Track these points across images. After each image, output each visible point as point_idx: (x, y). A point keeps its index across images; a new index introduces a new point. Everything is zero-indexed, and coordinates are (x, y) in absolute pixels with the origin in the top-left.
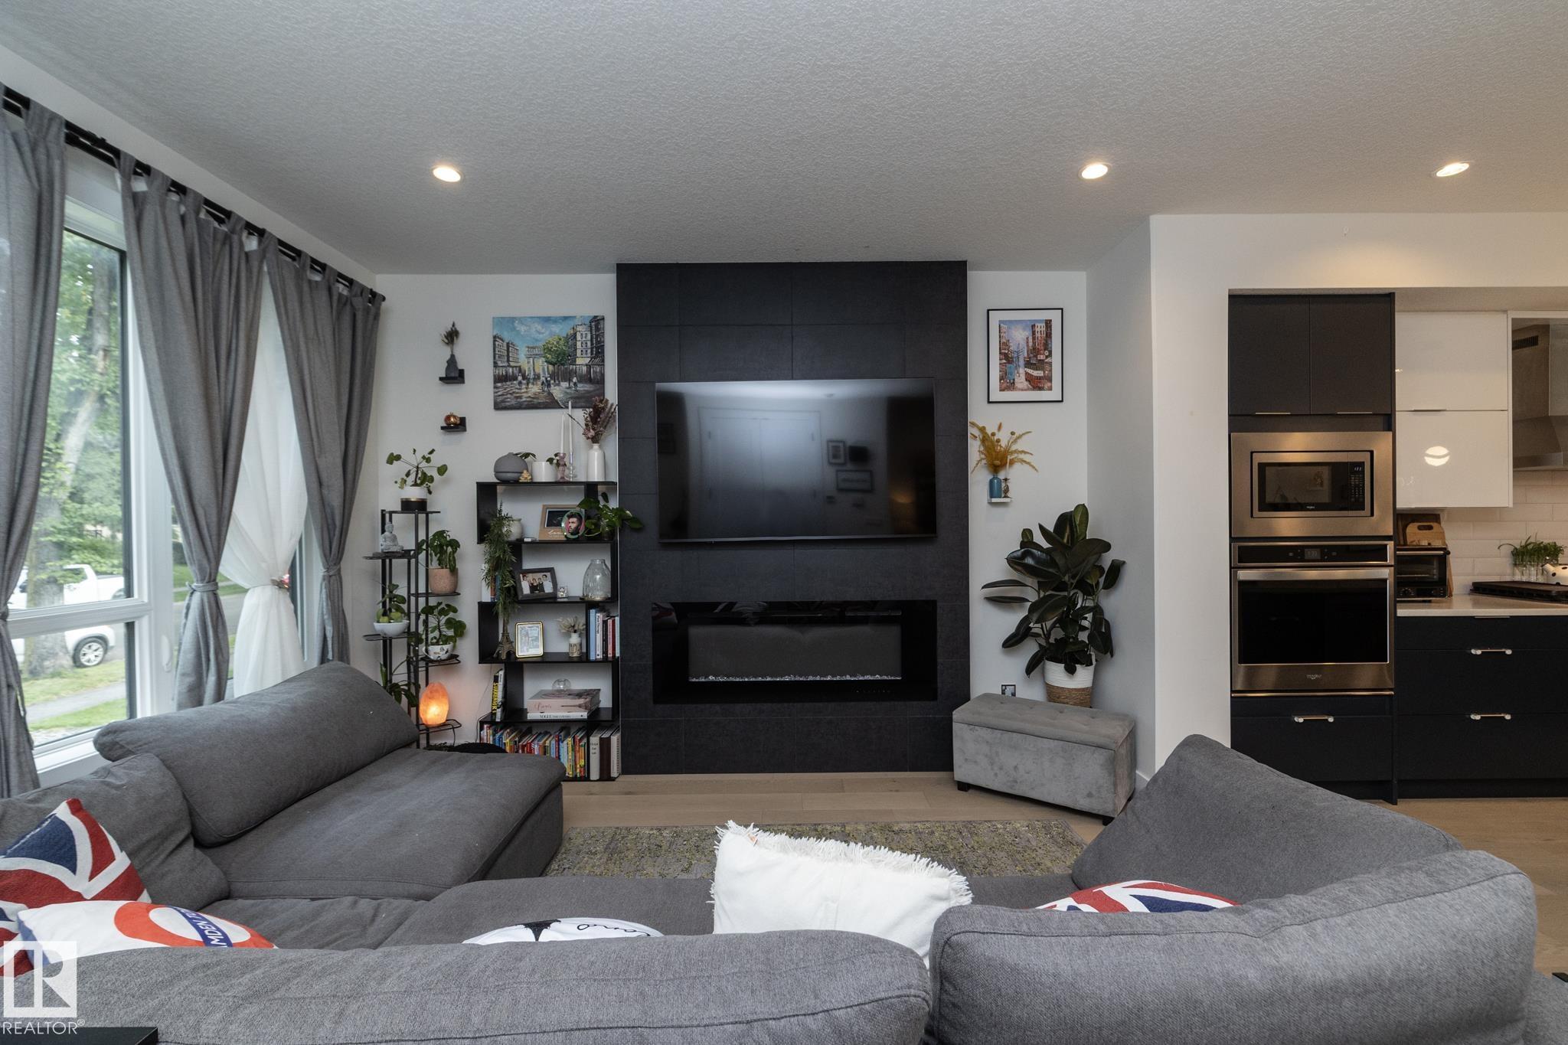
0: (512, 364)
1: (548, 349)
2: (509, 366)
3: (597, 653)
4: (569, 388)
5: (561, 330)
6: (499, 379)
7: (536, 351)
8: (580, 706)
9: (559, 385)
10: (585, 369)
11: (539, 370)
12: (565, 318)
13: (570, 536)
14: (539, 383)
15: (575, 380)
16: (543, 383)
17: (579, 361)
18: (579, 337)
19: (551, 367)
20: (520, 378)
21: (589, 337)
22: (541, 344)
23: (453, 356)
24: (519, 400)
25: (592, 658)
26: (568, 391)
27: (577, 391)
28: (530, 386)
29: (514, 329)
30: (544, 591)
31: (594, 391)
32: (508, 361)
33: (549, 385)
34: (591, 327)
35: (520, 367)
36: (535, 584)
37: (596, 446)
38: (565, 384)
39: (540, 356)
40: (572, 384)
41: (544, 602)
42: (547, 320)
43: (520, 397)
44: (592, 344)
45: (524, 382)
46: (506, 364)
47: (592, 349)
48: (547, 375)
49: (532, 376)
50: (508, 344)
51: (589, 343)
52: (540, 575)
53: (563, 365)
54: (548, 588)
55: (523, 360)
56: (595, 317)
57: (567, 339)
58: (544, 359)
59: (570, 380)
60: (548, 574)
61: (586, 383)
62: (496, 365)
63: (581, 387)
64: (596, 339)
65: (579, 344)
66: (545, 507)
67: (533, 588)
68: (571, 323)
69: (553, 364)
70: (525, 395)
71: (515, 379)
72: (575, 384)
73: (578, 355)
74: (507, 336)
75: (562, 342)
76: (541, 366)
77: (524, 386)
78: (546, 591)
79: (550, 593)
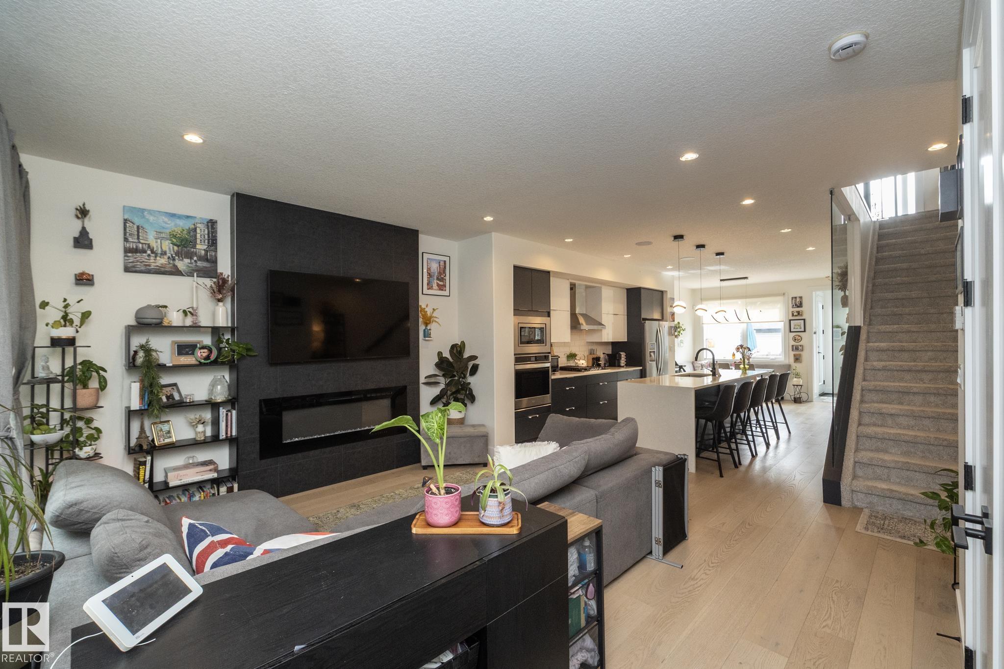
0: (142, 241)
1: (173, 235)
2: (140, 242)
4: (191, 263)
5: (188, 225)
6: (127, 251)
7: (163, 235)
8: (211, 470)
9: (182, 260)
10: (203, 252)
11: (166, 248)
12: (188, 217)
13: (203, 361)
14: (166, 257)
15: (195, 258)
16: (169, 258)
17: (198, 247)
18: (198, 231)
19: (176, 248)
20: (149, 252)
21: (206, 232)
22: (168, 231)
23: (84, 228)
24: (148, 267)
25: (221, 438)
26: (190, 265)
27: (196, 265)
28: (158, 258)
29: (144, 217)
31: (210, 267)
32: (138, 238)
33: (174, 260)
34: (208, 225)
35: (149, 244)
36: (168, 395)
37: (221, 304)
38: (187, 261)
39: (167, 239)
40: (193, 261)
42: (173, 215)
43: (149, 266)
44: (209, 237)
45: (153, 255)
46: (136, 241)
47: (209, 240)
48: (172, 253)
49: (159, 251)
50: (138, 227)
51: (206, 236)
52: (170, 388)
53: (186, 247)
54: (177, 397)
55: (151, 239)
56: (211, 220)
57: (189, 231)
58: (170, 242)
59: (191, 258)
60: (174, 387)
61: (204, 261)
62: (126, 240)
63: (199, 263)
64: (212, 235)
65: (198, 236)
66: (174, 342)
67: (168, 397)
68: (193, 221)
69: (178, 246)
70: (153, 264)
71: (145, 252)
72: (195, 261)
73: (198, 243)
74: (138, 221)
75: (185, 232)
76: (167, 246)
77: (152, 258)
79: (178, 400)
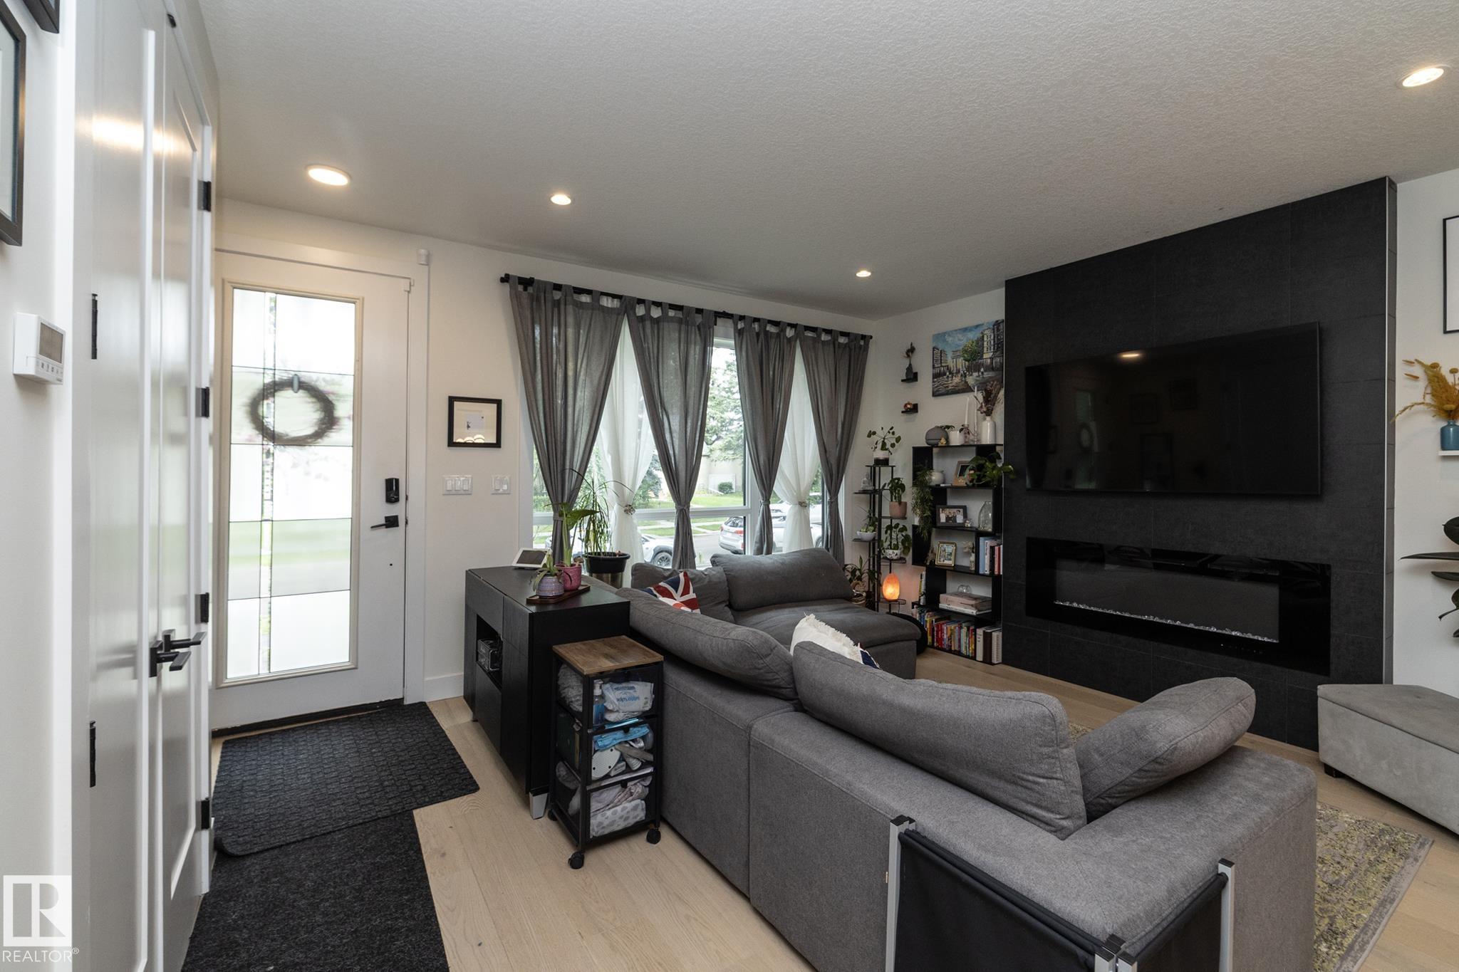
0: (943, 364)
1: (965, 351)
2: (942, 366)
3: (985, 568)
4: (979, 376)
5: (973, 336)
6: (936, 376)
7: (958, 354)
8: (972, 605)
9: (971, 375)
10: (989, 361)
11: (960, 366)
12: (977, 326)
13: (968, 483)
14: (959, 375)
15: (982, 370)
16: (962, 375)
17: (985, 356)
18: (985, 339)
19: (967, 363)
20: (948, 373)
21: (992, 337)
22: (961, 348)
23: (910, 365)
24: (946, 389)
25: (981, 572)
26: (978, 378)
27: (983, 378)
28: (954, 378)
29: (945, 341)
30: (956, 522)
31: (995, 376)
32: (941, 363)
33: (965, 376)
34: (994, 329)
35: (948, 366)
36: (950, 516)
37: (988, 418)
38: (975, 374)
39: (960, 356)
40: (980, 374)
41: (953, 529)
42: (965, 330)
43: (948, 387)
44: (994, 342)
45: (950, 376)
46: (939, 365)
47: (994, 345)
48: (964, 369)
49: (955, 371)
50: (941, 351)
51: (992, 343)
52: (955, 510)
53: (975, 360)
54: (960, 519)
55: (950, 362)
56: (997, 321)
57: (977, 342)
58: (962, 358)
59: (979, 371)
60: (961, 510)
61: (990, 371)
62: (934, 367)
63: (986, 375)
64: (997, 337)
65: (985, 343)
66: (959, 463)
67: (948, 518)
68: (981, 329)
69: (968, 361)
70: (950, 385)
71: (945, 374)
72: (982, 373)
73: (985, 352)
74: (941, 347)
75: (974, 344)
76: (961, 364)
77: (950, 379)
78: (958, 522)
79: (960, 523)
